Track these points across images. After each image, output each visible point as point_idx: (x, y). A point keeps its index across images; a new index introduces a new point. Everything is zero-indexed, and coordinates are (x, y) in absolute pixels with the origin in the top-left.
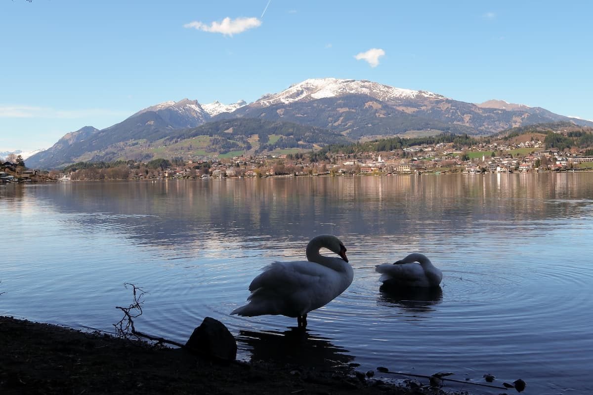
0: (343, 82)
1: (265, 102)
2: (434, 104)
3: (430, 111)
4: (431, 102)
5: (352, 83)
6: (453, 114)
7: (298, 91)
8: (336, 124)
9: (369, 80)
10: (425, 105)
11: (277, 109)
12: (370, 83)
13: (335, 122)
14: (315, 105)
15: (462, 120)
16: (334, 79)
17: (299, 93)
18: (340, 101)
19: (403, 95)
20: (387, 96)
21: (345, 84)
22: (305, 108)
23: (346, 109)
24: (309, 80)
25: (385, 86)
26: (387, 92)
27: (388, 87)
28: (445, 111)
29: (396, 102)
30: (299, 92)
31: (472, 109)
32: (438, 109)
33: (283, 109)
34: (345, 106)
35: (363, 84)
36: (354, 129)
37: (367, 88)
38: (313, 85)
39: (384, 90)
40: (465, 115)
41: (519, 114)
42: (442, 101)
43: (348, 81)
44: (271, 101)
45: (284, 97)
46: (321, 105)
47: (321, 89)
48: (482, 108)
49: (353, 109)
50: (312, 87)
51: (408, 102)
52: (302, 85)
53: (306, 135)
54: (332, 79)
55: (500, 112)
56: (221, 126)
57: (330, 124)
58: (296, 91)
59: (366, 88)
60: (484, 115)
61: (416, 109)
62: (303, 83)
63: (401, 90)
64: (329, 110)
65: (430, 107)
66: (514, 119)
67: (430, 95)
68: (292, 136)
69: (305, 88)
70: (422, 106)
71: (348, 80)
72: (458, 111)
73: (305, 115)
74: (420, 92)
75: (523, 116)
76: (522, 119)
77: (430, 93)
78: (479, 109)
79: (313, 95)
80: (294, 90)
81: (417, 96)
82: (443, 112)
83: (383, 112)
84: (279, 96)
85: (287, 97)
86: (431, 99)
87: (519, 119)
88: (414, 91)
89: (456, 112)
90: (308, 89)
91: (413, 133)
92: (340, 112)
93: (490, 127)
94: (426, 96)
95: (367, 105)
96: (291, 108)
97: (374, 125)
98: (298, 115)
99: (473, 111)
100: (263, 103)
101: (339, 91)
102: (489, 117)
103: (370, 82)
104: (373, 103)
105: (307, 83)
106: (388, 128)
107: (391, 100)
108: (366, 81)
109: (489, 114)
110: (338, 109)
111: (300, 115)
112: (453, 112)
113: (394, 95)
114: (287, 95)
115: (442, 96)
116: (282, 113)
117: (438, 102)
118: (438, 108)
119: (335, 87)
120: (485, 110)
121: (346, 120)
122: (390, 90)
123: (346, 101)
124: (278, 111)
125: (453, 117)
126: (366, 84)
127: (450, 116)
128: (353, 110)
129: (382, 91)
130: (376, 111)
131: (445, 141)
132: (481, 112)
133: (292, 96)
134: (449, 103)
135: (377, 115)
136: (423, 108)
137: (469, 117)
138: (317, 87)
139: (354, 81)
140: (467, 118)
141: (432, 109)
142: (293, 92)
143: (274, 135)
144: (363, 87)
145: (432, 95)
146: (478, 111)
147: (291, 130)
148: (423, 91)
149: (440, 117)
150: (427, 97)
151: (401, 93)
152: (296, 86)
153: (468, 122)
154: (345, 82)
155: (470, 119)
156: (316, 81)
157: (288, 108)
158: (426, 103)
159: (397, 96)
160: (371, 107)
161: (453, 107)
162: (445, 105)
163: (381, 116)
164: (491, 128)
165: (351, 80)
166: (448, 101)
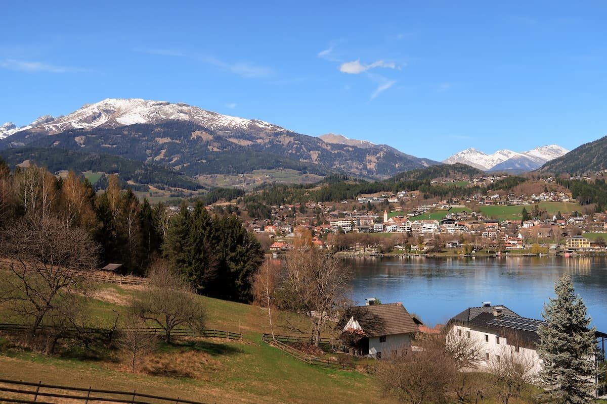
0: (155, 105)
1: (51, 126)
2: (272, 137)
3: (269, 146)
4: (268, 135)
5: (166, 106)
6: (298, 149)
7: (94, 113)
8: (158, 158)
9: (188, 104)
10: (261, 138)
11: (74, 136)
12: (189, 108)
13: (156, 156)
14: (126, 133)
15: (309, 157)
16: (143, 101)
17: (95, 117)
18: (159, 129)
19: (233, 124)
20: (213, 124)
21: (157, 107)
22: (112, 136)
23: (167, 140)
24: (108, 99)
25: (209, 112)
26: (212, 119)
27: (212, 114)
28: (287, 146)
29: (225, 132)
30: (96, 115)
31: (318, 144)
32: (278, 143)
33: (83, 137)
34: (165, 135)
35: (180, 108)
36: (185, 165)
37: (186, 114)
38: (113, 107)
39: (207, 116)
40: (311, 152)
41: (373, 152)
42: (281, 133)
43: (161, 104)
44: (59, 125)
45: (77, 120)
46: (133, 133)
47: (126, 113)
48: (330, 144)
49: (176, 139)
50: (112, 109)
51: (240, 133)
52: (100, 106)
53: (136, 172)
54: (140, 100)
55: (351, 149)
56: (9, 158)
57: (148, 159)
58: (91, 114)
59: (184, 113)
60: (333, 152)
61: (250, 143)
62: (101, 103)
63: (229, 118)
64: (146, 141)
65: (267, 141)
66: (368, 158)
67: (266, 125)
68: (117, 174)
69: (104, 111)
70: (257, 139)
71: (161, 102)
72: (303, 146)
73: (115, 146)
74: (253, 121)
75: (378, 155)
76: (378, 158)
77: (265, 123)
78: (327, 144)
79: (118, 120)
80: (89, 111)
81: (250, 126)
82: (284, 147)
83: (216, 144)
84: (69, 119)
85: (80, 121)
86: (268, 131)
87: (373, 159)
88: (245, 120)
89: (301, 148)
90: (107, 111)
91: (263, 173)
92: (161, 143)
93: (342, 166)
94: (261, 126)
95: (194, 135)
96: (94, 136)
97: (209, 161)
98: (104, 145)
99: (320, 147)
100: (48, 127)
101: (152, 115)
102: (339, 155)
103: (189, 106)
104: (202, 133)
105: (106, 104)
106: (230, 166)
107: (219, 129)
108: (184, 105)
109: (338, 151)
110: (157, 139)
111: (107, 145)
112: (297, 147)
113: (222, 124)
114: (80, 118)
115: (280, 128)
116: (82, 142)
117: (277, 134)
118: (277, 141)
119: (146, 110)
120: (334, 146)
121: (170, 154)
122: (216, 117)
123: (166, 129)
124: (77, 139)
125: (298, 154)
126: (184, 108)
127: (294, 152)
128: (178, 142)
129: (206, 118)
130: (208, 143)
131: (406, 189)
132: (329, 148)
133: (86, 120)
134: (290, 136)
135: (210, 148)
136: (259, 141)
137: (317, 155)
138: (119, 110)
139: (168, 104)
140: (314, 155)
141: (271, 142)
142: (88, 115)
143: (91, 171)
144: (181, 112)
145: (268, 126)
146: (326, 147)
147: (114, 166)
148: (256, 120)
149: (281, 152)
150: (263, 128)
151: (229, 122)
152: (92, 107)
153: (316, 160)
154: (158, 105)
155: (318, 157)
156: (117, 101)
157: (90, 136)
158: (262, 135)
159: (224, 126)
160: (199, 138)
161: (296, 142)
162: (286, 139)
163: (215, 149)
164: (344, 168)
165: (165, 102)
166: (289, 134)
